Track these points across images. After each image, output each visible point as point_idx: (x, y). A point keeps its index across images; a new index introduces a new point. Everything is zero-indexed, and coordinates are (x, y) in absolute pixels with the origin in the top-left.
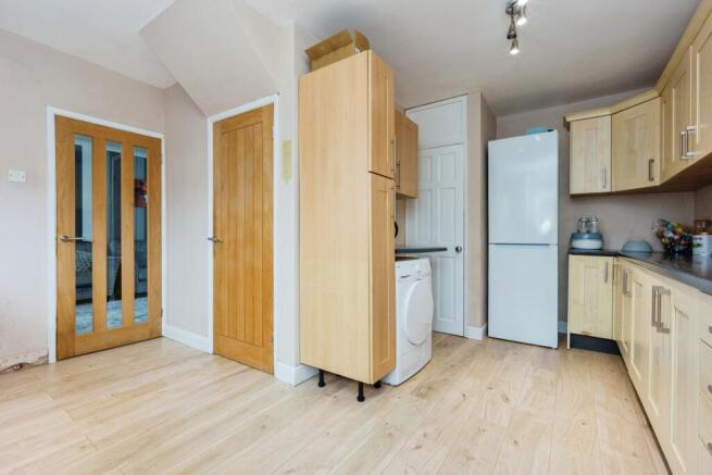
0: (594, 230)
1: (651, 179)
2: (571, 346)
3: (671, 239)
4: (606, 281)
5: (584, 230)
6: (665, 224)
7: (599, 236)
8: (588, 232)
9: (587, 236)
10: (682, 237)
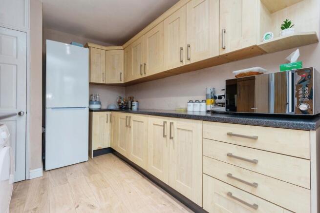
0: (98, 100)
1: (121, 81)
2: (94, 156)
3: (123, 104)
4: (107, 122)
5: (93, 100)
6: (121, 98)
7: (100, 103)
8: (96, 101)
9: (95, 103)
10: (125, 103)
